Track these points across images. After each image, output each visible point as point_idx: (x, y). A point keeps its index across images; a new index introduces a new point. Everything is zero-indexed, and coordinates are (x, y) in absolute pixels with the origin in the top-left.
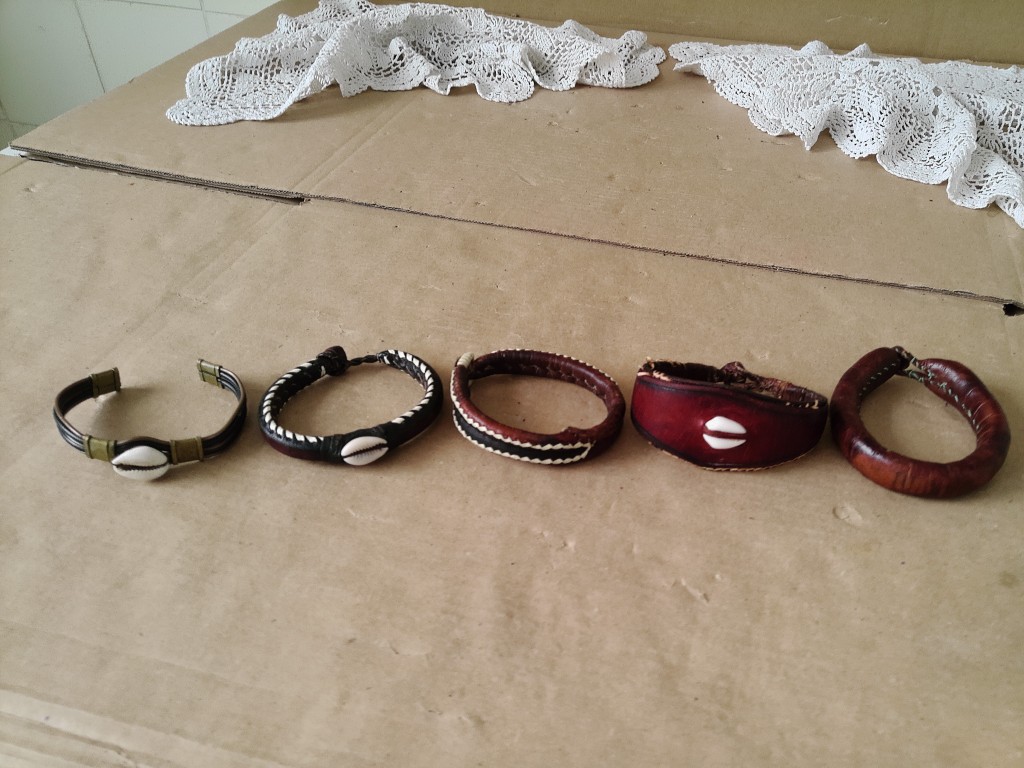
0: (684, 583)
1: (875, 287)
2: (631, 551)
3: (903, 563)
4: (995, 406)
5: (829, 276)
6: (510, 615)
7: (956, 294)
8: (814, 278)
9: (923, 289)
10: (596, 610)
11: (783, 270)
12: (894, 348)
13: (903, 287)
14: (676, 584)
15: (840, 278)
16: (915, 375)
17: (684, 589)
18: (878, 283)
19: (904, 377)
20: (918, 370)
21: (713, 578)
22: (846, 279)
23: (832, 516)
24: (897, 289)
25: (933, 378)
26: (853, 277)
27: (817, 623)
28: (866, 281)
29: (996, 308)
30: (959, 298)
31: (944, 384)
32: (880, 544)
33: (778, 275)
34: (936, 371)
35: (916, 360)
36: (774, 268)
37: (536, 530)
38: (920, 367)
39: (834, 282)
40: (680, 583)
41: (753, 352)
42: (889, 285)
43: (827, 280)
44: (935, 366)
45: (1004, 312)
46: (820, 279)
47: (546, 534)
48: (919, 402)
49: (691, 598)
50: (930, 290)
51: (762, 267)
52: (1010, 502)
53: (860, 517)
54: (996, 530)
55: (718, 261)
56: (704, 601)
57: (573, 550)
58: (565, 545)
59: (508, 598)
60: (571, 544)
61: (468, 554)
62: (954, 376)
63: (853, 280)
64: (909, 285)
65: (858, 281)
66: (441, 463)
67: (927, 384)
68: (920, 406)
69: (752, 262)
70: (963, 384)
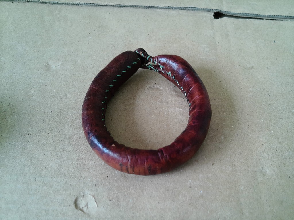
1: (140, 9)
4: (201, 88)
5: (113, 6)
7: (187, 9)
8: (105, 8)
9: (168, 8)
11: (86, 5)
12: (135, 51)
13: (157, 8)
15: (120, 6)
16: (152, 68)
18: (142, 7)
19: (146, 70)
20: (153, 64)
22: (124, 6)
24: (154, 10)
25: (163, 69)
26: (127, 5)
28: (135, 7)
29: (209, 15)
30: (189, 11)
31: (170, 73)
33: (83, 8)
34: (164, 64)
35: (150, 57)
36: (80, 4)
38: (153, 62)
39: (116, 9)
41: (50, 63)
42: (149, 7)
43: (112, 8)
44: (164, 60)
45: (213, 17)
46: (108, 8)
48: (157, 86)
50: (172, 8)
51: (74, 4)
54: (201, 196)
55: (46, 3)
62: (175, 66)
63: (128, 6)
64: (160, 6)
65: (131, 7)
67: (160, 72)
68: (157, 89)
69: (67, 2)
70: (181, 71)
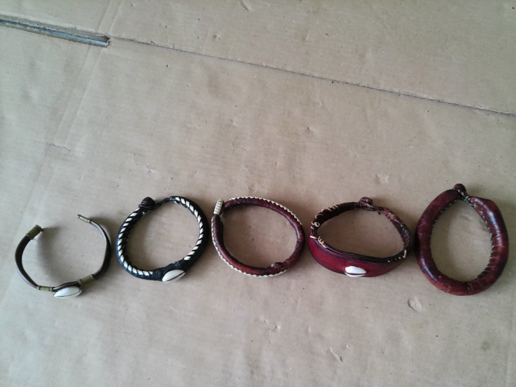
0: (332, 351)
2: (308, 331)
3: (437, 336)
5: (432, 100)
6: (252, 373)
10: (291, 368)
14: (328, 351)
17: (332, 354)
21: (346, 346)
23: (407, 305)
25: (476, 207)
27: (391, 373)
31: (482, 212)
32: (428, 323)
37: (262, 318)
40: (330, 350)
43: (431, 103)
44: (479, 202)
47: (267, 321)
49: (334, 359)
52: (499, 293)
53: (420, 306)
55: (365, 87)
56: (341, 361)
57: (280, 331)
58: (276, 327)
59: (251, 363)
60: (279, 327)
61: (231, 335)
66: (213, 273)
69: (386, 89)
